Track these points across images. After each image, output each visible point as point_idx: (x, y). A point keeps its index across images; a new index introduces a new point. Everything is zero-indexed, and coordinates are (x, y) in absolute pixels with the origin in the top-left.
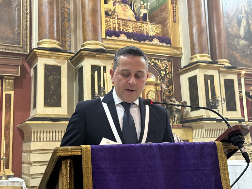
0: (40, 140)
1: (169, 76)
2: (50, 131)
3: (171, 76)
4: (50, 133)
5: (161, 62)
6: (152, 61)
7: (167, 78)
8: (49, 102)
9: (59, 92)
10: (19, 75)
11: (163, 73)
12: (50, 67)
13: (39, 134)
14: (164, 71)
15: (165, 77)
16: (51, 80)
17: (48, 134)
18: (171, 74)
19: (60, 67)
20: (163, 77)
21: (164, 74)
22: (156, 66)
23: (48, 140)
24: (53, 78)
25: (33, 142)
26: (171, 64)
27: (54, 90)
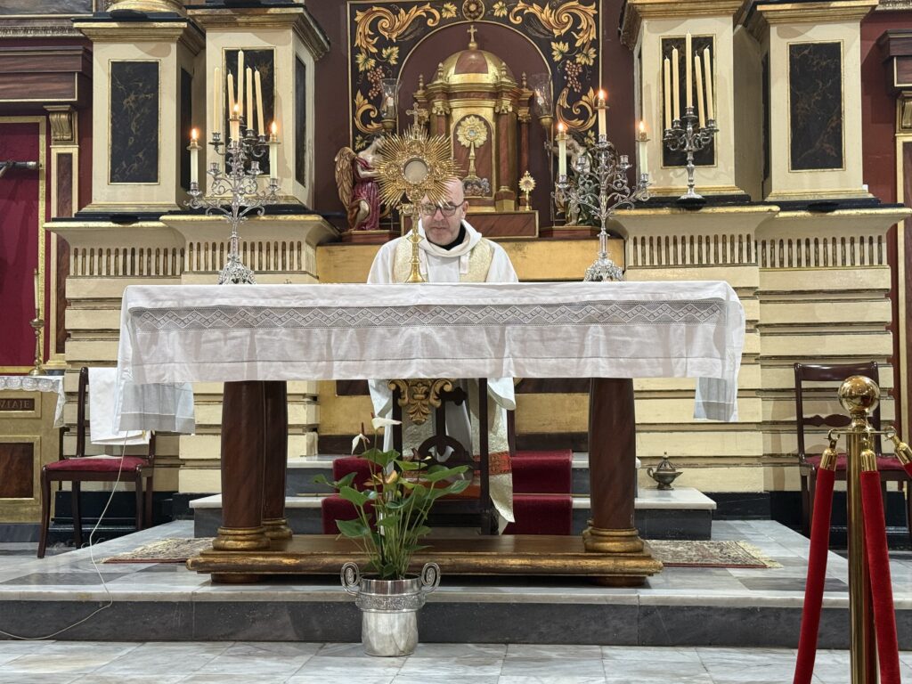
0: (92, 273)
1: (587, 56)
2: (117, 250)
3: (594, 56)
4: (117, 256)
5: (552, 8)
6: (516, 9)
7: (576, 64)
8: (126, 169)
9: (153, 139)
10: (76, 99)
11: (559, 48)
12: (127, 69)
13: (88, 257)
14: (564, 44)
15: (568, 62)
16: (131, 107)
17: (113, 257)
18: (592, 51)
19: (156, 64)
20: (558, 62)
21: (561, 52)
22: (532, 26)
23: (112, 273)
24: (135, 101)
25: (71, 277)
26: (596, 12)
27: (138, 133)
